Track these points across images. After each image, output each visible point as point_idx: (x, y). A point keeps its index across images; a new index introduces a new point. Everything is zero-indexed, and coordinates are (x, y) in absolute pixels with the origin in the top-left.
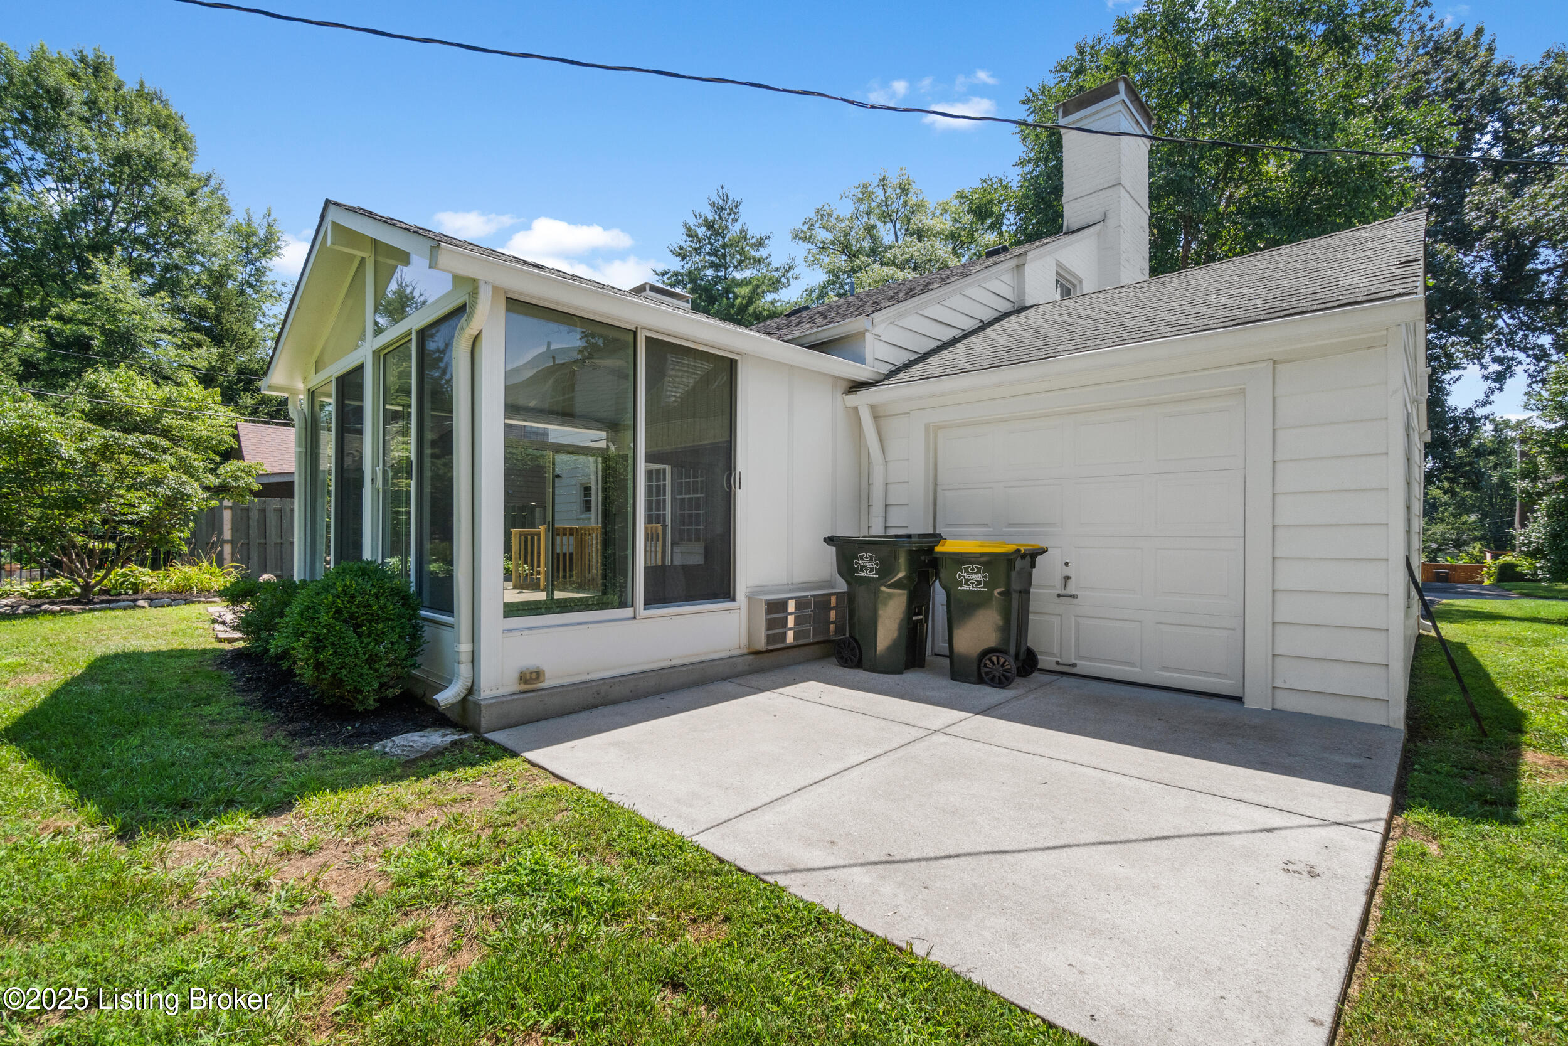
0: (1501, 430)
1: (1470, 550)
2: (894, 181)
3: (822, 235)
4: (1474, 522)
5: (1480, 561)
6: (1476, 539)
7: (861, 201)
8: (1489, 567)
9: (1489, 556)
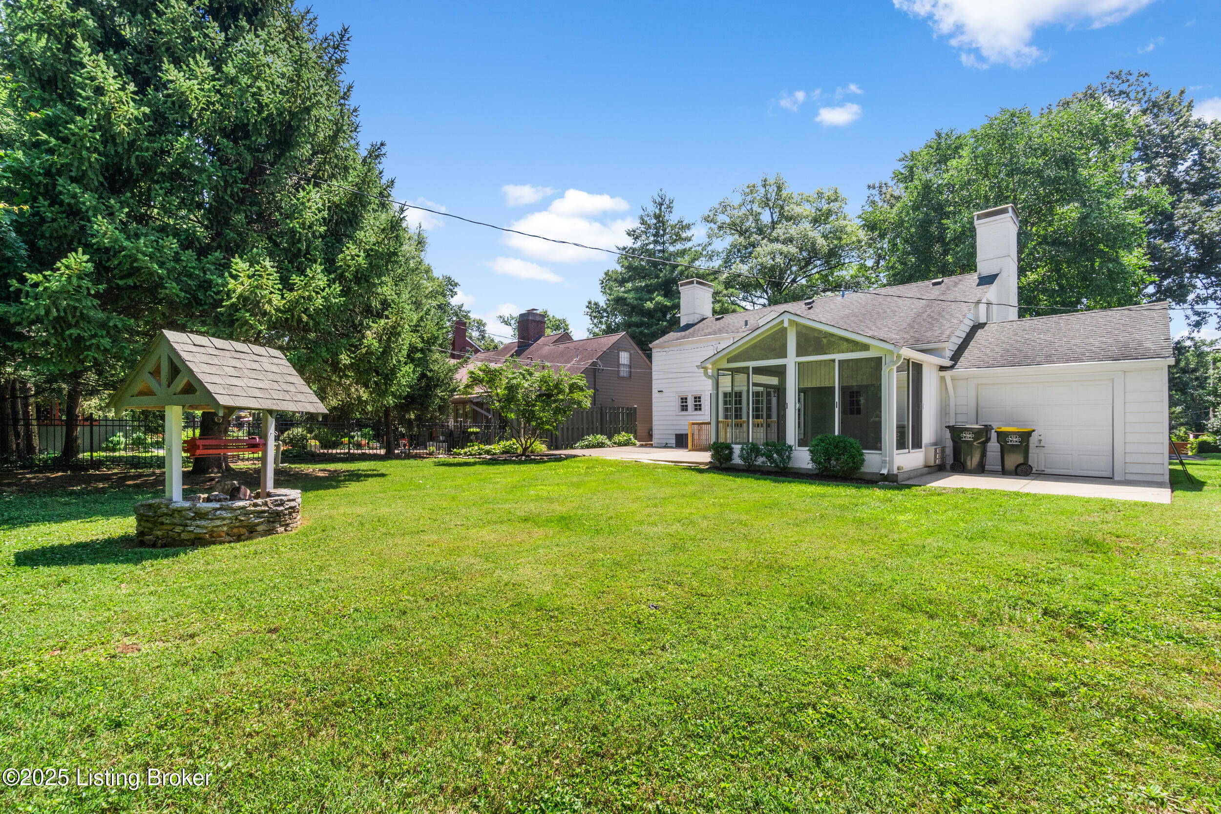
0: (1200, 347)
1: (1177, 432)
2: (771, 181)
3: (722, 218)
4: (1180, 413)
5: (1185, 440)
6: (1182, 424)
7: (746, 194)
8: (1192, 444)
9: (1191, 436)
